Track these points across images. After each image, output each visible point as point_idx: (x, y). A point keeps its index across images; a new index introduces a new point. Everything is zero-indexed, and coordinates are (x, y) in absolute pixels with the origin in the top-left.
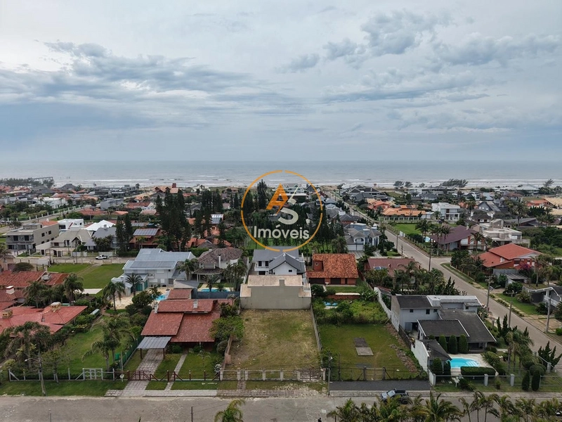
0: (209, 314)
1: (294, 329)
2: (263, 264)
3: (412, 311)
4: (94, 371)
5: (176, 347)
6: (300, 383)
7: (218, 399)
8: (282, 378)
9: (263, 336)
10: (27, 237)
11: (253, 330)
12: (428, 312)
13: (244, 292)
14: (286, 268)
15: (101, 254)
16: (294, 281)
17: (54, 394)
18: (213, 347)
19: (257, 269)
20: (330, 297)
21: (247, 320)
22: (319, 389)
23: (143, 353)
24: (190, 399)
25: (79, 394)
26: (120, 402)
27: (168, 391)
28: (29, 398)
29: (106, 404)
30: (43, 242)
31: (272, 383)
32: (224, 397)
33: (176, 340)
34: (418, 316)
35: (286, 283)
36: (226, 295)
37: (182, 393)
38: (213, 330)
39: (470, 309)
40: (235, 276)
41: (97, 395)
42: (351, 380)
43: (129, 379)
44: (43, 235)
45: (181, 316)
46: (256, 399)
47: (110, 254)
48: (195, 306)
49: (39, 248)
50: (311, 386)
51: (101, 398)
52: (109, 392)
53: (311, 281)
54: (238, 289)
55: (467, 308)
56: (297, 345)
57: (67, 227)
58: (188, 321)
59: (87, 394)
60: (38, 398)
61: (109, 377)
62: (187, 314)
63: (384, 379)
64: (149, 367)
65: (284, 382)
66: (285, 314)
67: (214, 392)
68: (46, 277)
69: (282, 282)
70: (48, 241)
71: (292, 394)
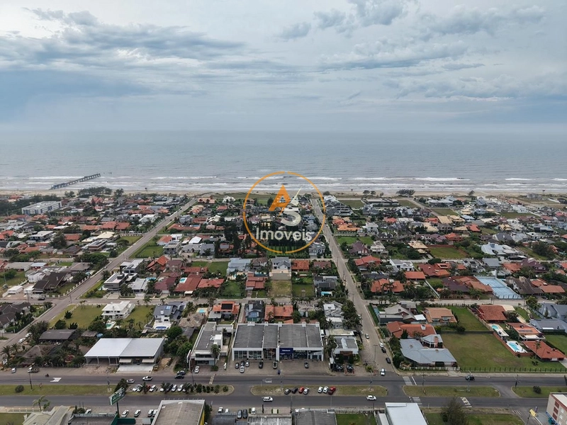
0: (262, 281)
1: (286, 286)
2: (276, 264)
3: (317, 281)
4: (238, 295)
9: (277, 287)
10: (173, 249)
11: (274, 286)
12: (323, 281)
13: (271, 275)
14: (284, 266)
16: (286, 271)
18: (265, 289)
19: (274, 266)
20: (298, 276)
21: (273, 283)
23: (248, 291)
30: (178, 251)
33: (255, 288)
34: (320, 282)
35: (284, 272)
36: (265, 276)
38: (264, 285)
40: (268, 269)
53: (292, 270)
54: (268, 273)
55: (333, 280)
56: (286, 289)
58: (257, 283)
61: (242, 296)
62: (256, 281)
64: (250, 294)
66: (283, 281)
69: (282, 271)
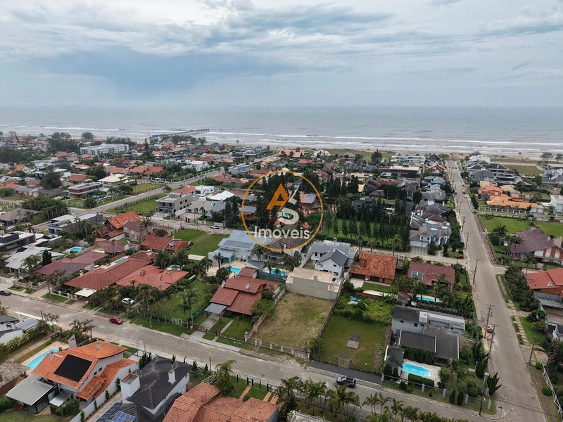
0: (256, 294)
1: (314, 315)
2: (319, 255)
3: (402, 322)
4: (178, 320)
5: (228, 314)
6: (292, 356)
7: (239, 354)
8: (282, 350)
9: (289, 316)
10: (170, 204)
12: (416, 325)
13: (290, 279)
14: (331, 263)
15: (216, 224)
17: (155, 329)
18: (249, 319)
20: (358, 294)
21: (285, 301)
22: (302, 363)
23: (209, 314)
24: (223, 350)
25: (168, 332)
26: (187, 342)
27: (213, 342)
28: (144, 328)
29: (179, 342)
30: (181, 209)
31: (275, 352)
32: (243, 354)
33: (229, 309)
34: (408, 326)
35: (319, 279)
37: (220, 345)
38: (253, 307)
39: (454, 330)
41: (177, 335)
42: (327, 363)
43: (196, 329)
44: (181, 203)
45: (237, 292)
46: (260, 360)
47: (221, 225)
48: (247, 287)
49: (177, 213)
50: (299, 360)
51: (178, 338)
52: (183, 335)
53: (353, 275)
55: (452, 329)
56: (308, 328)
57: (202, 193)
58: (241, 296)
59: (172, 333)
60: (148, 329)
61: (185, 326)
62: (240, 292)
63: (350, 368)
64: (209, 324)
65: (282, 353)
66: (315, 302)
67: (238, 349)
68: (172, 244)
69: (316, 277)
70: (185, 207)
71: (283, 362)
